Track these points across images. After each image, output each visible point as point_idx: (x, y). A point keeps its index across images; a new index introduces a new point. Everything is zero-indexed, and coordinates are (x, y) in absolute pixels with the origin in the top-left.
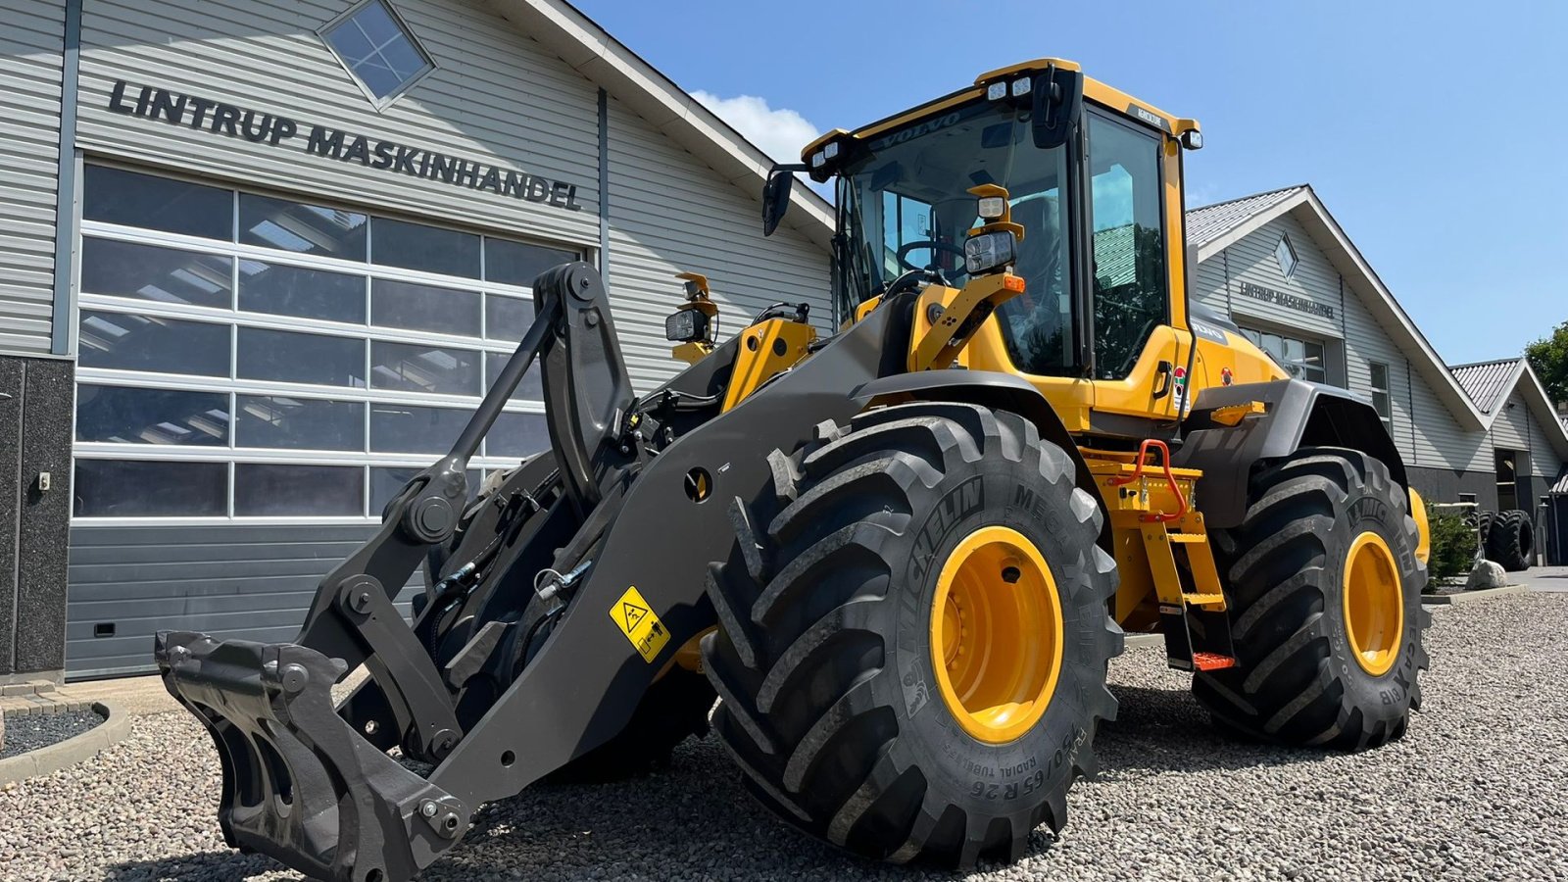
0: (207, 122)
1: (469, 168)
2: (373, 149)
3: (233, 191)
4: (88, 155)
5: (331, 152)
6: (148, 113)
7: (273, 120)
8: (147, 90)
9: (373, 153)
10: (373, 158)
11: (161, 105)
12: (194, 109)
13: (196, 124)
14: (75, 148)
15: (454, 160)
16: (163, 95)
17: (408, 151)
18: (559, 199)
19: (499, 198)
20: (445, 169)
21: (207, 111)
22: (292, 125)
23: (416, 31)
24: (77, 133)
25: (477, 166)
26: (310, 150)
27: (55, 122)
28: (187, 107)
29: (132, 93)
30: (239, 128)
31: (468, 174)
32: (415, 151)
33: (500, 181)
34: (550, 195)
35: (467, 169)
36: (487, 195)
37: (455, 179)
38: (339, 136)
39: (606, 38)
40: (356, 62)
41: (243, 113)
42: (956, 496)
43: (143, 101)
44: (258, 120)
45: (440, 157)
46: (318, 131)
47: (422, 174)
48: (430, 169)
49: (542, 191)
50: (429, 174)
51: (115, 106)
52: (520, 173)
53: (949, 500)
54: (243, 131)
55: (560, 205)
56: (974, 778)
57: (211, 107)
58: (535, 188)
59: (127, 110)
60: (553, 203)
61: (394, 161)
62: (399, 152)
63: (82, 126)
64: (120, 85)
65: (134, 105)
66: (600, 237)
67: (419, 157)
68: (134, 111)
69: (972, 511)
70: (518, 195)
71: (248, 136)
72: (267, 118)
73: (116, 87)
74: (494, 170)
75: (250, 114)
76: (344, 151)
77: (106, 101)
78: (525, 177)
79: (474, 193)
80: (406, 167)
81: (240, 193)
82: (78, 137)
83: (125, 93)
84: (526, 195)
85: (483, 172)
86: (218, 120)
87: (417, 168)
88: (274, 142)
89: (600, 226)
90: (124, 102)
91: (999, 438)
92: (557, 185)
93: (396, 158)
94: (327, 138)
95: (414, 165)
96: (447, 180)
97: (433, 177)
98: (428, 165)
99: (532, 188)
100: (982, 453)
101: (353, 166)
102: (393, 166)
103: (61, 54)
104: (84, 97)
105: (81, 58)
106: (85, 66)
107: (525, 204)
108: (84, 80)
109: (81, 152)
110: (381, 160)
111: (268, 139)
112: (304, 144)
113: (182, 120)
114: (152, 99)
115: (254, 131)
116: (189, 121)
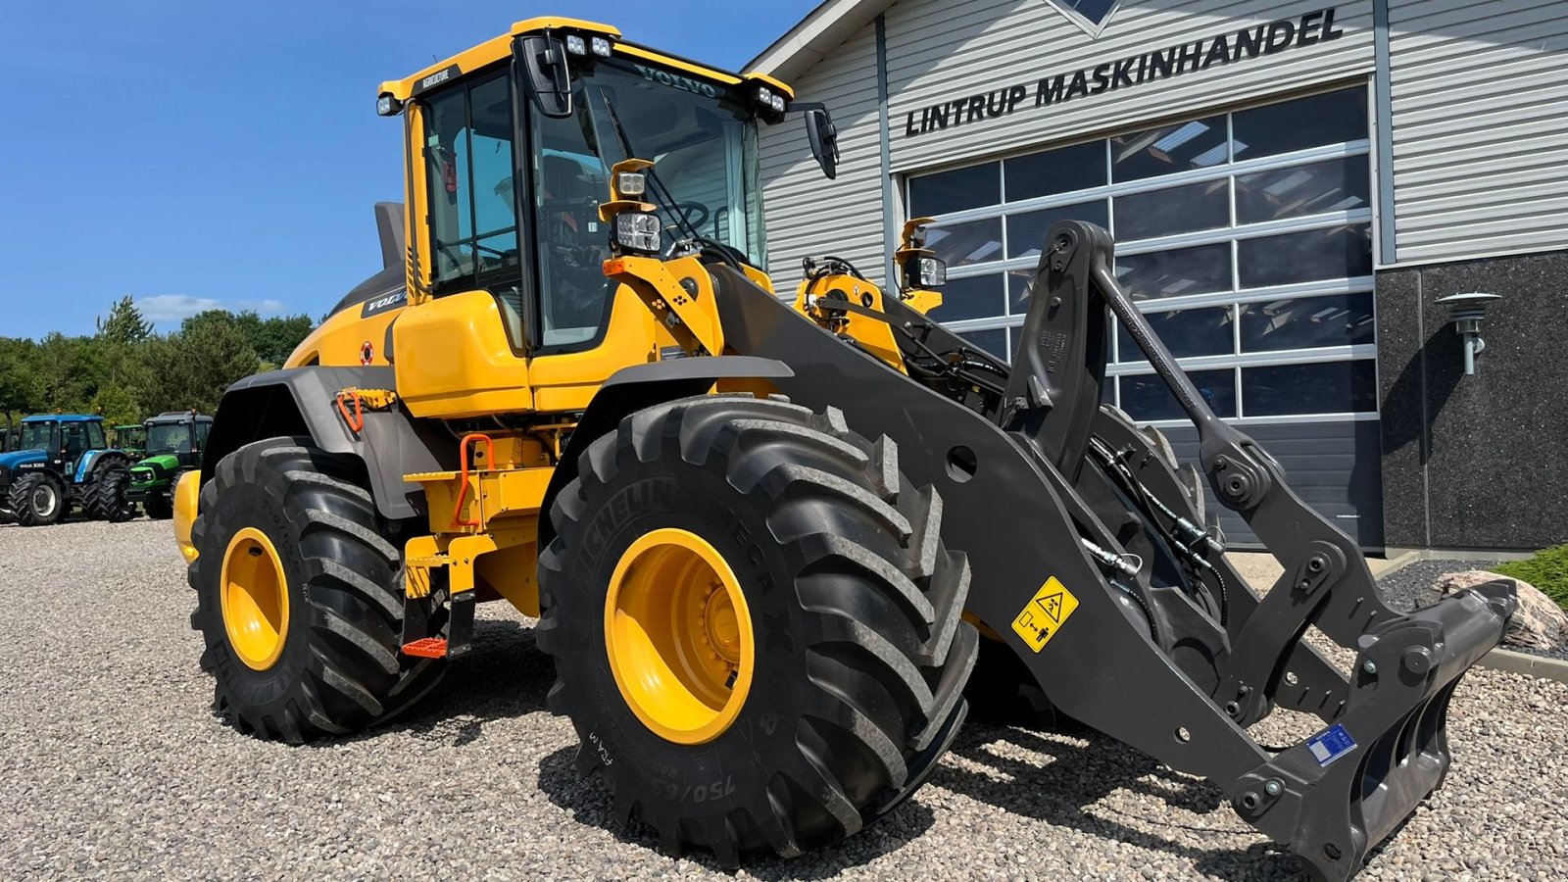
0: (964, 117)
2: (1091, 77)
3: (999, 162)
4: (899, 175)
5: (1054, 98)
6: (928, 128)
7: (1009, 92)
8: (926, 111)
9: (1090, 81)
10: (1090, 87)
14: (890, 175)
15: (1172, 50)
16: (936, 109)
18: (1308, 36)
19: (1231, 68)
21: (963, 108)
22: (1021, 88)
24: (891, 163)
25: (1199, 44)
26: (1038, 104)
27: (879, 160)
28: (951, 111)
30: (985, 111)
32: (1131, 61)
36: (1217, 69)
38: (1060, 79)
41: (987, 97)
44: (997, 98)
46: (1043, 83)
47: (1140, 80)
51: (910, 133)
52: (1252, 28)
57: (966, 103)
59: (916, 132)
60: (1303, 42)
61: (1111, 80)
66: (1376, 57)
67: (1136, 65)
70: (1254, 53)
71: (993, 114)
76: (1065, 91)
78: (1260, 29)
79: (1199, 75)
81: (1004, 160)
86: (970, 112)
87: (1133, 76)
88: (1010, 110)
90: (914, 127)
92: (1306, 18)
94: (1050, 87)
99: (1272, 36)
102: (1110, 85)
103: (879, 110)
104: (893, 134)
105: (888, 107)
106: (892, 112)
107: (1262, 60)
108: (892, 123)
109: (894, 176)
110: (1098, 85)
111: (1006, 110)
112: (1032, 101)
113: (949, 123)
114: (929, 116)
115: (996, 108)
116: (953, 122)
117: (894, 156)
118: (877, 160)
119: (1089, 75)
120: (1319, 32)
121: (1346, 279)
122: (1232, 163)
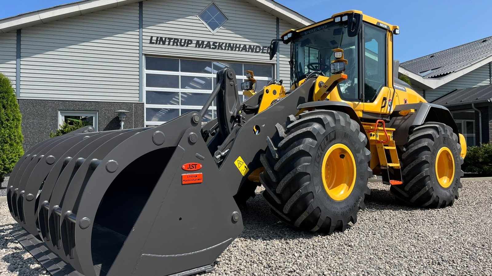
0: (171, 43)
1: (238, 46)
3: (179, 59)
4: (145, 55)
5: (201, 47)
6: (158, 43)
7: (187, 40)
8: (158, 38)
9: (212, 45)
10: (212, 47)
11: (161, 41)
12: (168, 40)
13: (169, 44)
14: (143, 54)
15: (234, 44)
16: (161, 38)
17: (221, 44)
18: (264, 51)
19: (247, 53)
20: (231, 47)
21: (171, 41)
22: (191, 41)
23: (223, 11)
24: (143, 50)
25: (240, 45)
26: (196, 47)
27: (138, 48)
28: (167, 40)
29: (154, 38)
31: (238, 47)
32: (223, 43)
33: (246, 48)
34: (261, 50)
35: (237, 46)
36: (243, 52)
37: (234, 49)
38: (203, 42)
39: (275, 3)
40: (208, 22)
41: (180, 40)
42: (328, 136)
43: (157, 40)
44: (183, 41)
45: (230, 44)
46: (198, 41)
47: (225, 49)
48: (227, 47)
49: (259, 49)
50: (227, 49)
51: (151, 43)
52: (252, 45)
53: (327, 137)
54: (180, 44)
55: (265, 53)
56: (333, 210)
57: (172, 39)
58: (257, 49)
59: (153, 43)
60: (263, 52)
61: (217, 47)
62: (219, 44)
63: (144, 48)
64: (152, 37)
65: (155, 42)
66: (277, 60)
67: (224, 45)
68: (155, 43)
69: (333, 140)
70: (252, 51)
71: (181, 45)
72: (185, 40)
73: (151, 38)
74: (245, 46)
75: (181, 40)
76: (204, 46)
77: (149, 42)
78: (254, 46)
79: (239, 52)
80: (221, 48)
81: (180, 60)
83: (153, 39)
84: (254, 51)
85: (242, 46)
86: (174, 42)
88: (187, 46)
89: (277, 57)
90: (153, 41)
91: (340, 120)
92: (264, 47)
93: (218, 46)
94: (200, 43)
95: (223, 47)
96: (232, 50)
97: (228, 49)
98: (226, 46)
99: (256, 49)
100: (335, 124)
101: (207, 49)
102: (217, 48)
103: (139, 31)
104: (144, 41)
105: (142, 32)
106: (144, 34)
107: (254, 54)
108: (144, 37)
109: (144, 55)
110: (214, 47)
111: (186, 45)
112: (194, 45)
113: (166, 44)
114: (159, 39)
115: (182, 44)
119: (211, 43)
120: (266, 51)
122: (243, 76)
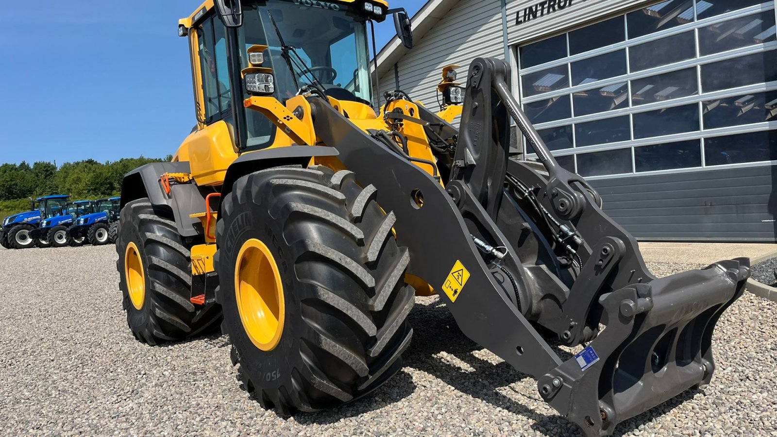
0: (545, 11)
3: (566, 34)
4: (515, 45)
6: (527, 19)
8: (525, 10)
14: (508, 46)
16: (531, 8)
21: (545, 6)
24: (508, 40)
28: (538, 9)
30: (556, 6)
57: (546, 3)
59: (521, 22)
71: (561, 8)
77: (514, 22)
81: (569, 32)
82: (509, 41)
86: (549, 8)
88: (570, 5)
90: (519, 20)
103: (501, 12)
104: (509, 24)
105: (506, 10)
106: (508, 12)
108: (508, 18)
109: (511, 47)
111: (567, 4)
113: (538, 15)
114: (527, 13)
115: (562, 4)
116: (540, 14)
117: (510, 36)
118: (501, 39)
121: (764, 83)
122: (696, 21)
